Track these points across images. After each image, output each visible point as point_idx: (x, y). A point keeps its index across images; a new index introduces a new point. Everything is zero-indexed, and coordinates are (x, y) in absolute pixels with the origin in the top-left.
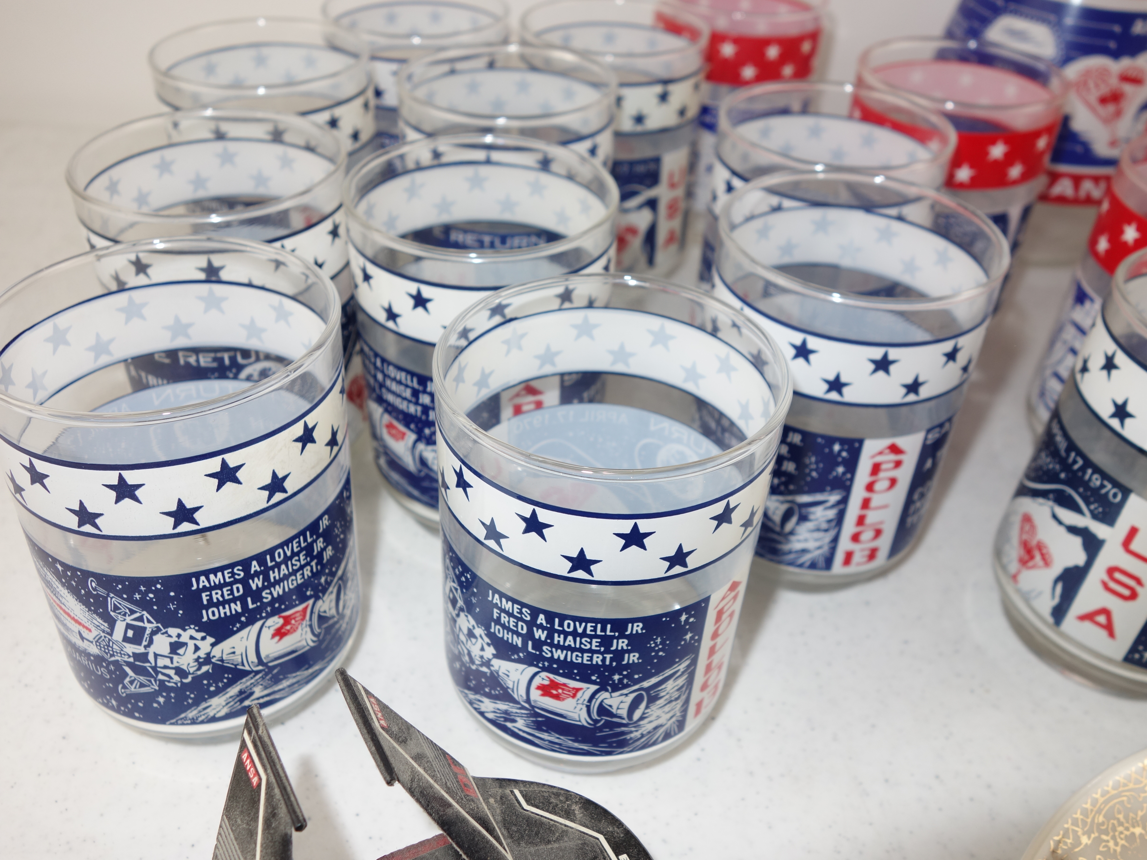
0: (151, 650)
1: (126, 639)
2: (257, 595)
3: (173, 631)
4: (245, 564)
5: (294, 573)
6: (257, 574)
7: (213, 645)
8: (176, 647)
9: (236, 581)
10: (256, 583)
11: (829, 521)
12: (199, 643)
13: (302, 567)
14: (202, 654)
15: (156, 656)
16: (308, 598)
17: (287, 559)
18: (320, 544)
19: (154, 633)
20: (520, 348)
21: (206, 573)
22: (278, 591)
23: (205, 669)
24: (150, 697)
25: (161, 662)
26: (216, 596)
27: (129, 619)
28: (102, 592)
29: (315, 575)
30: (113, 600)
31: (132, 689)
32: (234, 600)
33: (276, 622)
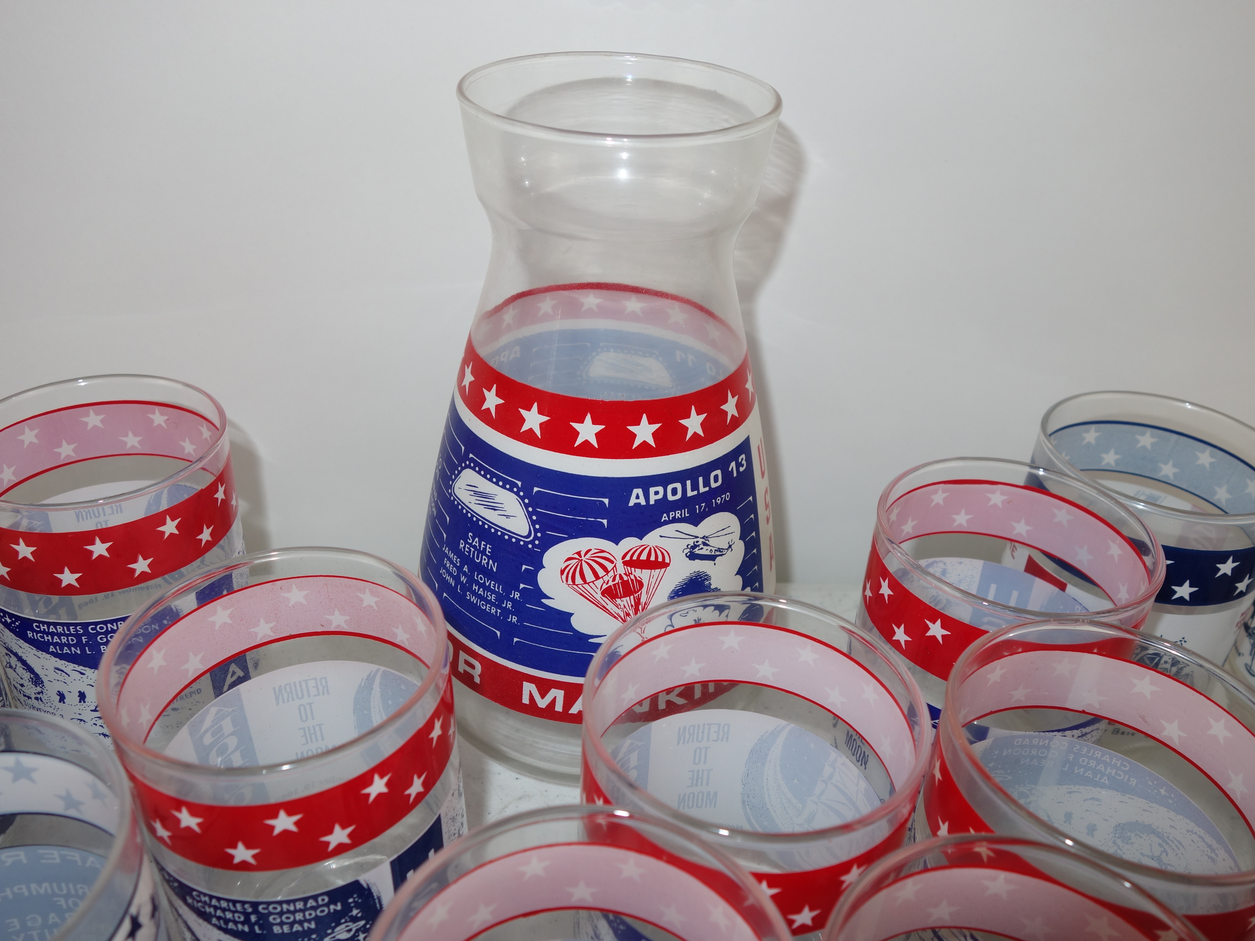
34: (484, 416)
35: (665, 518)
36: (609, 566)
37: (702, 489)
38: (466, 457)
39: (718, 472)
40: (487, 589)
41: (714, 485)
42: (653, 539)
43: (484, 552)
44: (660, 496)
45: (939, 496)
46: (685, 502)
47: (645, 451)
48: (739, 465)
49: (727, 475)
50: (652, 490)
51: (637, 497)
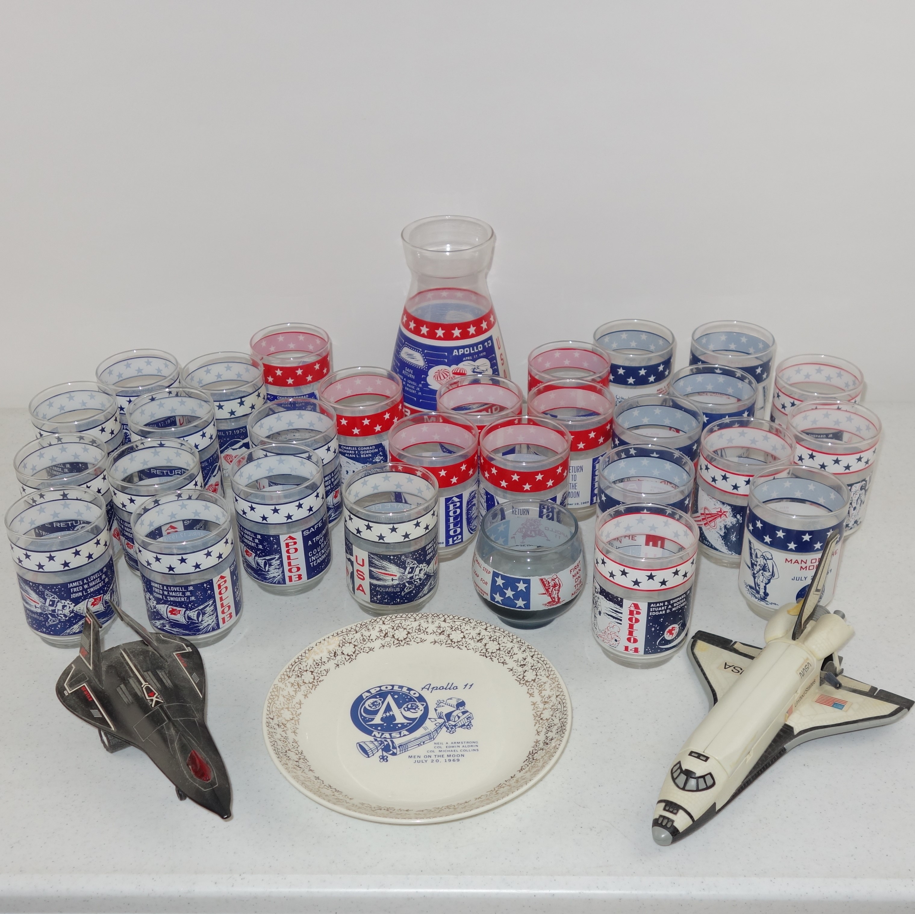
0: (57, 608)
1: (50, 605)
2: (86, 590)
3: (63, 601)
4: (82, 580)
5: (96, 584)
6: (86, 584)
7: (74, 606)
8: (64, 606)
9: (80, 585)
10: (86, 586)
11: (279, 565)
12: (70, 606)
13: (99, 583)
14: (71, 609)
15: (58, 610)
16: (102, 594)
17: (94, 580)
18: (104, 576)
19: (58, 602)
20: (162, 513)
21: (72, 582)
22: (92, 590)
23: (72, 614)
24: (56, 625)
25: (60, 612)
26: (75, 590)
27: (51, 598)
28: (43, 590)
29: (103, 586)
30: (47, 592)
31: (51, 623)
32: (80, 591)
33: (92, 600)
34: (410, 330)
35: (464, 359)
36: (448, 374)
37: (476, 351)
38: (404, 344)
39: (481, 345)
40: (412, 385)
41: (480, 349)
42: (461, 366)
43: (410, 373)
44: (462, 352)
45: (557, 354)
46: (470, 355)
47: (457, 338)
48: (488, 344)
49: (484, 347)
50: (460, 350)
51: (455, 353)
